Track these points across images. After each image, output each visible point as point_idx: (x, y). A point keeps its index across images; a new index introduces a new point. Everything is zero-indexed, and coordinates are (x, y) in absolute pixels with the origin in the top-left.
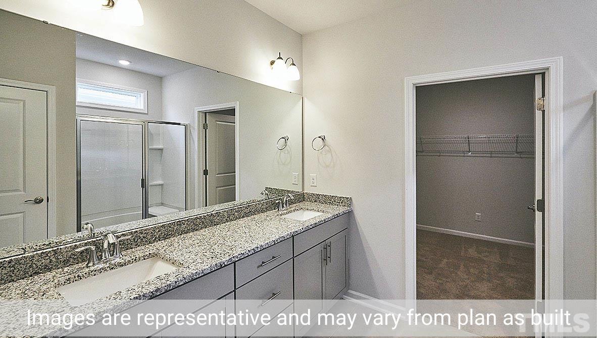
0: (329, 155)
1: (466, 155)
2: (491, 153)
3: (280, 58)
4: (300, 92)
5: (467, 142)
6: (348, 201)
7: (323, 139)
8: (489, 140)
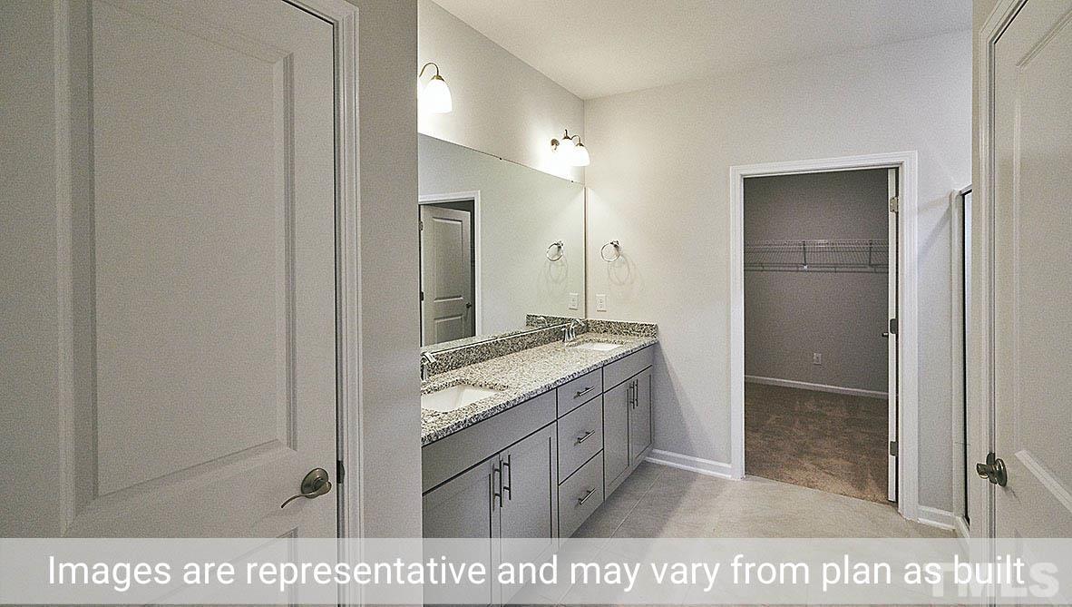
0: (624, 268)
1: (800, 269)
2: (836, 266)
3: (567, 137)
4: (583, 181)
5: (802, 250)
6: (652, 329)
7: (615, 246)
8: (832, 248)
